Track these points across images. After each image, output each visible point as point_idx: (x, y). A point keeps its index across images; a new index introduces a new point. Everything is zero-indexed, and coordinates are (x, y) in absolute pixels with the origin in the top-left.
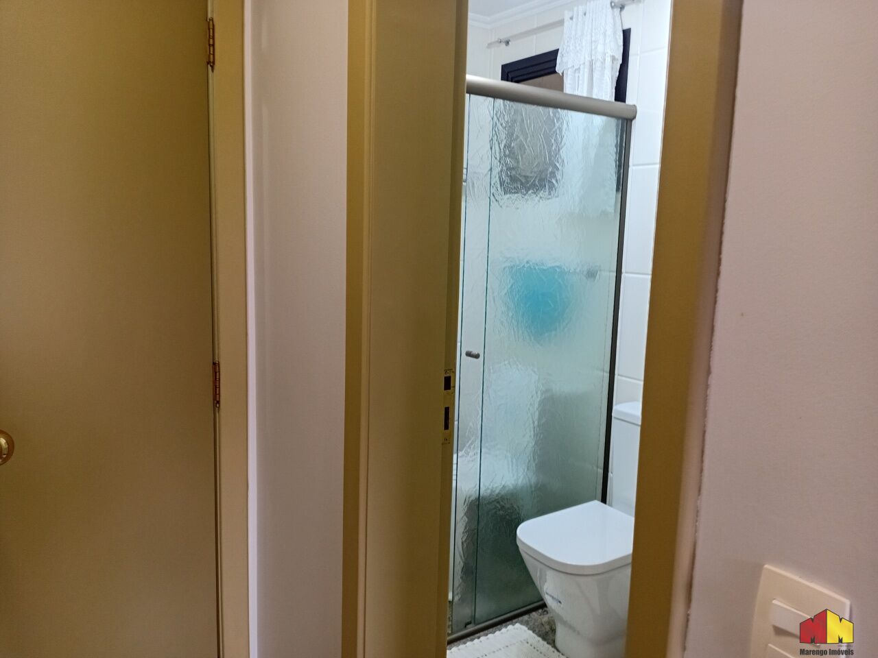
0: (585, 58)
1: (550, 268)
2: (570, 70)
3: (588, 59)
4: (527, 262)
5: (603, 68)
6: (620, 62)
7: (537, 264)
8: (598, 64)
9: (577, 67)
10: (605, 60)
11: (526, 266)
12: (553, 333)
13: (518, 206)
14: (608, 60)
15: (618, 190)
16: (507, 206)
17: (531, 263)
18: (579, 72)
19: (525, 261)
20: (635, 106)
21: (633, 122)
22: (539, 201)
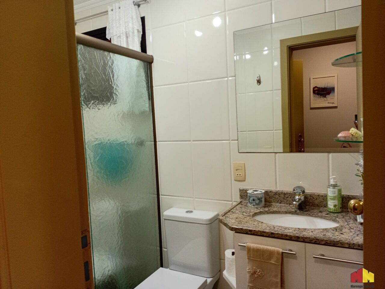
0: (123, 30)
1: (121, 142)
2: (115, 37)
3: (124, 31)
4: (109, 140)
5: (134, 36)
6: (142, 33)
7: (114, 141)
8: (131, 34)
9: (119, 35)
10: (134, 31)
11: (108, 142)
12: (127, 179)
13: (99, 108)
14: (136, 31)
15: (149, 99)
16: (93, 108)
17: (111, 141)
18: (120, 38)
19: (107, 139)
20: (152, 56)
21: (152, 64)
22: (111, 105)
